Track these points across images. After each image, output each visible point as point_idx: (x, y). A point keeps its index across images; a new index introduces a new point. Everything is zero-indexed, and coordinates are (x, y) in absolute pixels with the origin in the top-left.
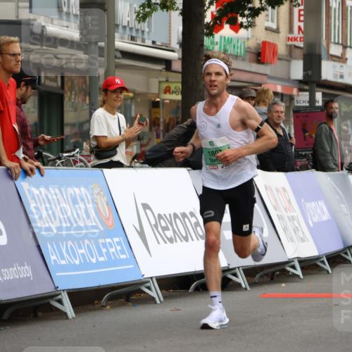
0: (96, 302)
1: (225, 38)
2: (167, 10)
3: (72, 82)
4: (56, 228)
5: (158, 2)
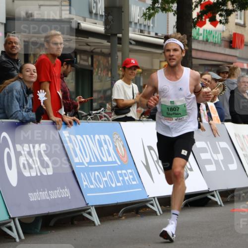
0: (115, 214)
1: (207, 30)
2: (166, 12)
3: (99, 62)
4: (87, 163)
5: (159, 6)
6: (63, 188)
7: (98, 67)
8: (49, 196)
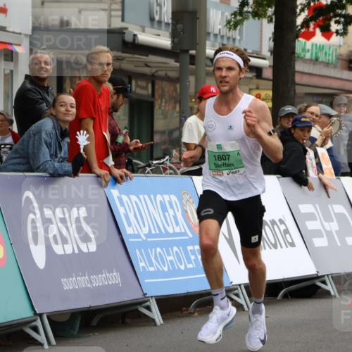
0: (184, 309)
1: (316, 45)
2: (259, 19)
3: (163, 90)
4: (145, 235)
5: (250, 10)
6: (110, 271)
7: (162, 97)
8: (91, 282)
